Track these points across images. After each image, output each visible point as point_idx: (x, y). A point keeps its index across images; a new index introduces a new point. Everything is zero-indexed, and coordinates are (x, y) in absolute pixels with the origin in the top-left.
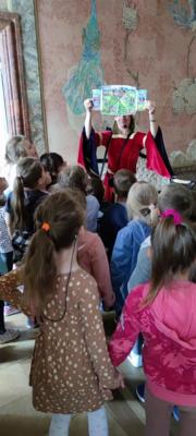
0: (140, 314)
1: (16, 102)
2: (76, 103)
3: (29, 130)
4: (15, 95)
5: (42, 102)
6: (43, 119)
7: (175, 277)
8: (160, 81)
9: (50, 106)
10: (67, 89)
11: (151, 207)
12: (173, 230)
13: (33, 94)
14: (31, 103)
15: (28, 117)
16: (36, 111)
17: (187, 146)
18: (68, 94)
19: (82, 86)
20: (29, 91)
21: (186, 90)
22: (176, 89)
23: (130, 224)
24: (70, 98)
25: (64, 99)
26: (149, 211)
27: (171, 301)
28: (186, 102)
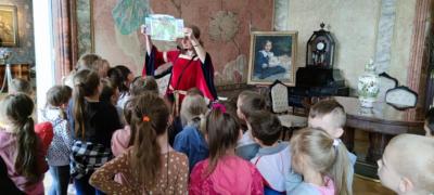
0: (202, 182)
1: (65, 20)
2: (124, 24)
3: (77, 46)
4: (65, 14)
5: (92, 21)
6: (91, 37)
7: (227, 152)
8: (200, 11)
9: (99, 26)
10: (115, 12)
11: (201, 116)
12: (222, 118)
13: (83, 14)
14: (80, 22)
15: (76, 35)
16: (85, 29)
17: (223, 68)
18: (116, 16)
19: (130, 10)
20: (79, 11)
21: (221, 21)
22: (213, 19)
23: (185, 128)
24: (118, 20)
25: (113, 20)
26: (199, 119)
27: (227, 170)
28: (221, 30)
